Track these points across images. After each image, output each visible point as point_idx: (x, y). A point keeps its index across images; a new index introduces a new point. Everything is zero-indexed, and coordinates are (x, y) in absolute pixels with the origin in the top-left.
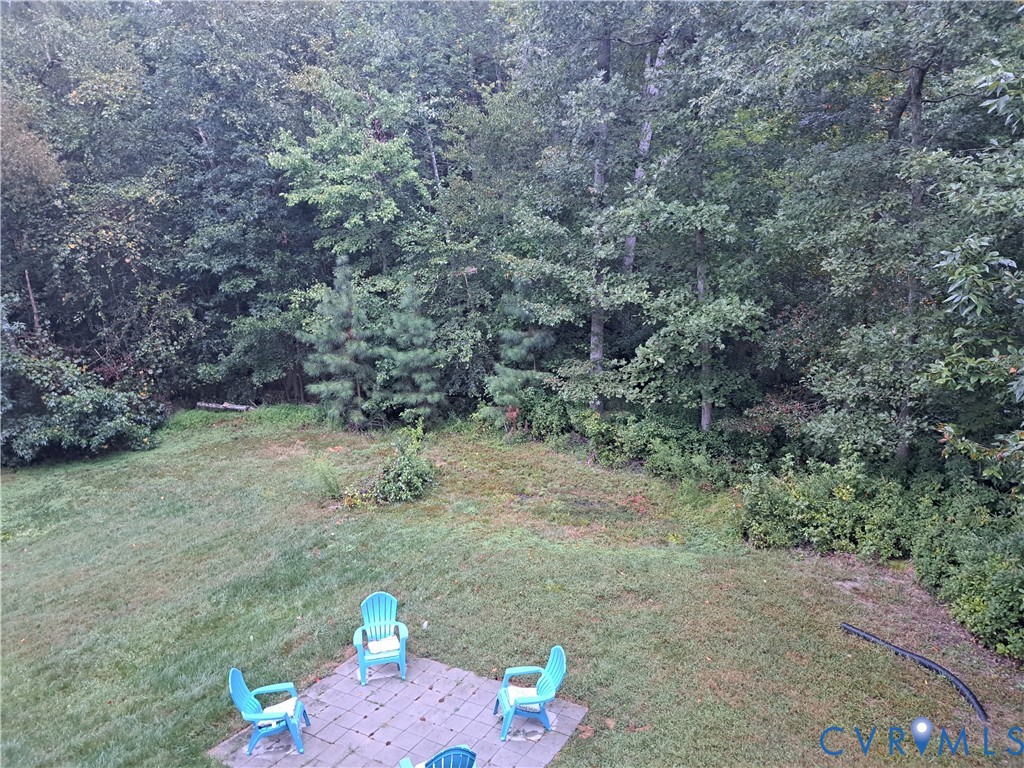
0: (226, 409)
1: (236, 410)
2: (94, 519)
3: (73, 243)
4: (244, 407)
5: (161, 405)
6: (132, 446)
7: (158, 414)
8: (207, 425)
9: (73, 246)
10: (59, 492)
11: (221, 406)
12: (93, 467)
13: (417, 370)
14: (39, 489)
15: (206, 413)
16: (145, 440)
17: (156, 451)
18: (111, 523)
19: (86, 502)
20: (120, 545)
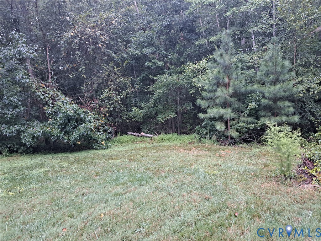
0: (142, 136)
1: (148, 137)
2: (61, 184)
3: (73, 32)
4: (151, 136)
5: (111, 129)
6: (95, 147)
7: (109, 133)
8: (134, 142)
9: (72, 34)
10: (41, 166)
11: (140, 135)
12: (70, 155)
13: (282, 99)
14: (29, 164)
15: (133, 137)
16: (103, 143)
17: (109, 150)
18: (77, 189)
19: (59, 171)
20: (85, 214)
